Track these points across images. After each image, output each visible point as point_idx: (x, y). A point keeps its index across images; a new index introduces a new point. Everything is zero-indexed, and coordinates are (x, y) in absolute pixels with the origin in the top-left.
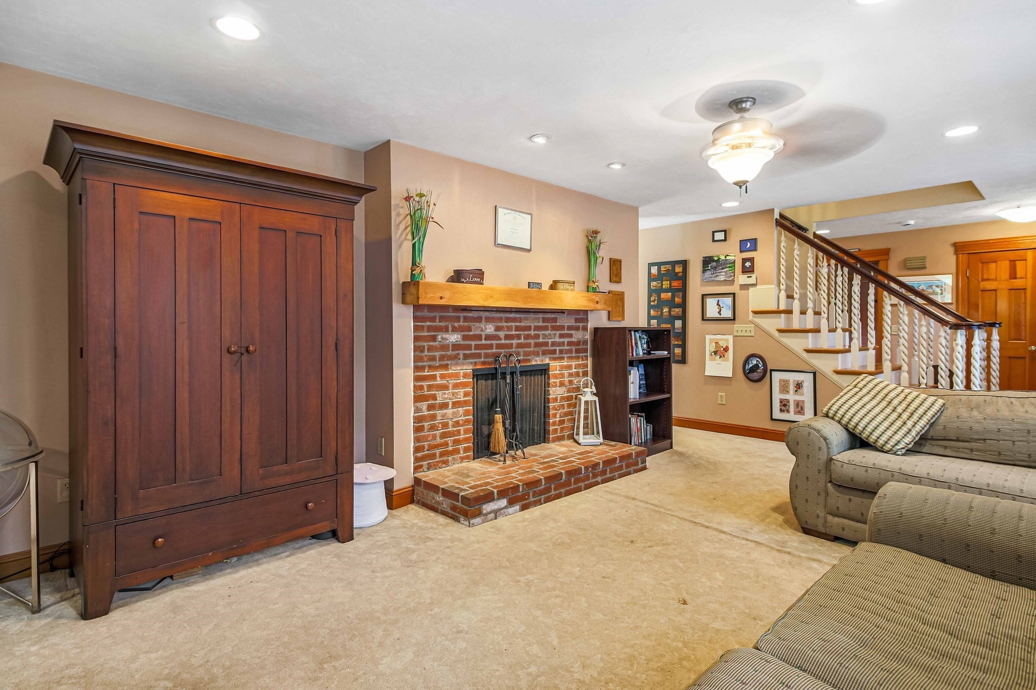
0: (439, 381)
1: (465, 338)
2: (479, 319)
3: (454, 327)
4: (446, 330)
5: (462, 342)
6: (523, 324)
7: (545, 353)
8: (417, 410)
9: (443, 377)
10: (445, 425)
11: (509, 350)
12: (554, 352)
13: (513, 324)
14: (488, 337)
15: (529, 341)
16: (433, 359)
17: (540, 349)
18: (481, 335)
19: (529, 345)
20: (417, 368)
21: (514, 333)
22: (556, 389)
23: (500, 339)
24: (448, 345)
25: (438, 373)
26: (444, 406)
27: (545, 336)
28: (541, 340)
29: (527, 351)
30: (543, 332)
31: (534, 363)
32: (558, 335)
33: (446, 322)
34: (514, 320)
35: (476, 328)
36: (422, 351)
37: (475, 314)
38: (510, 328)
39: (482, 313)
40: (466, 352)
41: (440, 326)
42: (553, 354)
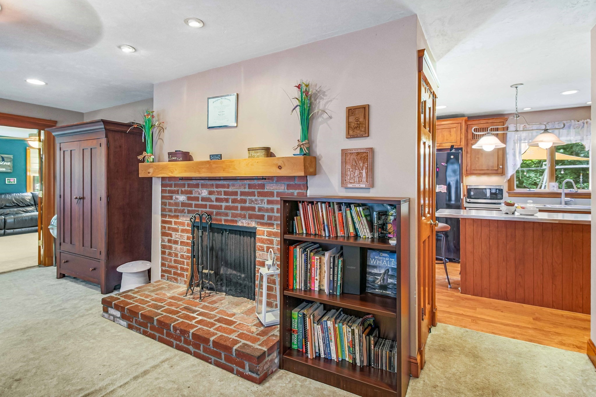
0: (173, 226)
1: (189, 198)
2: (197, 186)
3: (182, 191)
4: (177, 192)
5: (187, 202)
6: (230, 190)
7: (251, 217)
8: (163, 241)
9: (176, 223)
10: (176, 255)
11: (219, 210)
12: (262, 217)
13: (223, 190)
14: (203, 199)
15: (236, 205)
16: (170, 211)
17: (247, 213)
18: (198, 197)
19: (236, 208)
20: (163, 216)
21: (223, 196)
22: (263, 254)
23: (212, 201)
24: (179, 203)
25: (173, 220)
26: (176, 242)
27: (251, 201)
28: (247, 205)
29: (235, 213)
30: (249, 197)
31: (240, 224)
32: (266, 201)
33: (177, 187)
34: (223, 186)
35: (195, 192)
36: (165, 205)
37: (194, 182)
38: (219, 193)
39: (199, 181)
40: (190, 209)
41: (174, 190)
42: (261, 219)
